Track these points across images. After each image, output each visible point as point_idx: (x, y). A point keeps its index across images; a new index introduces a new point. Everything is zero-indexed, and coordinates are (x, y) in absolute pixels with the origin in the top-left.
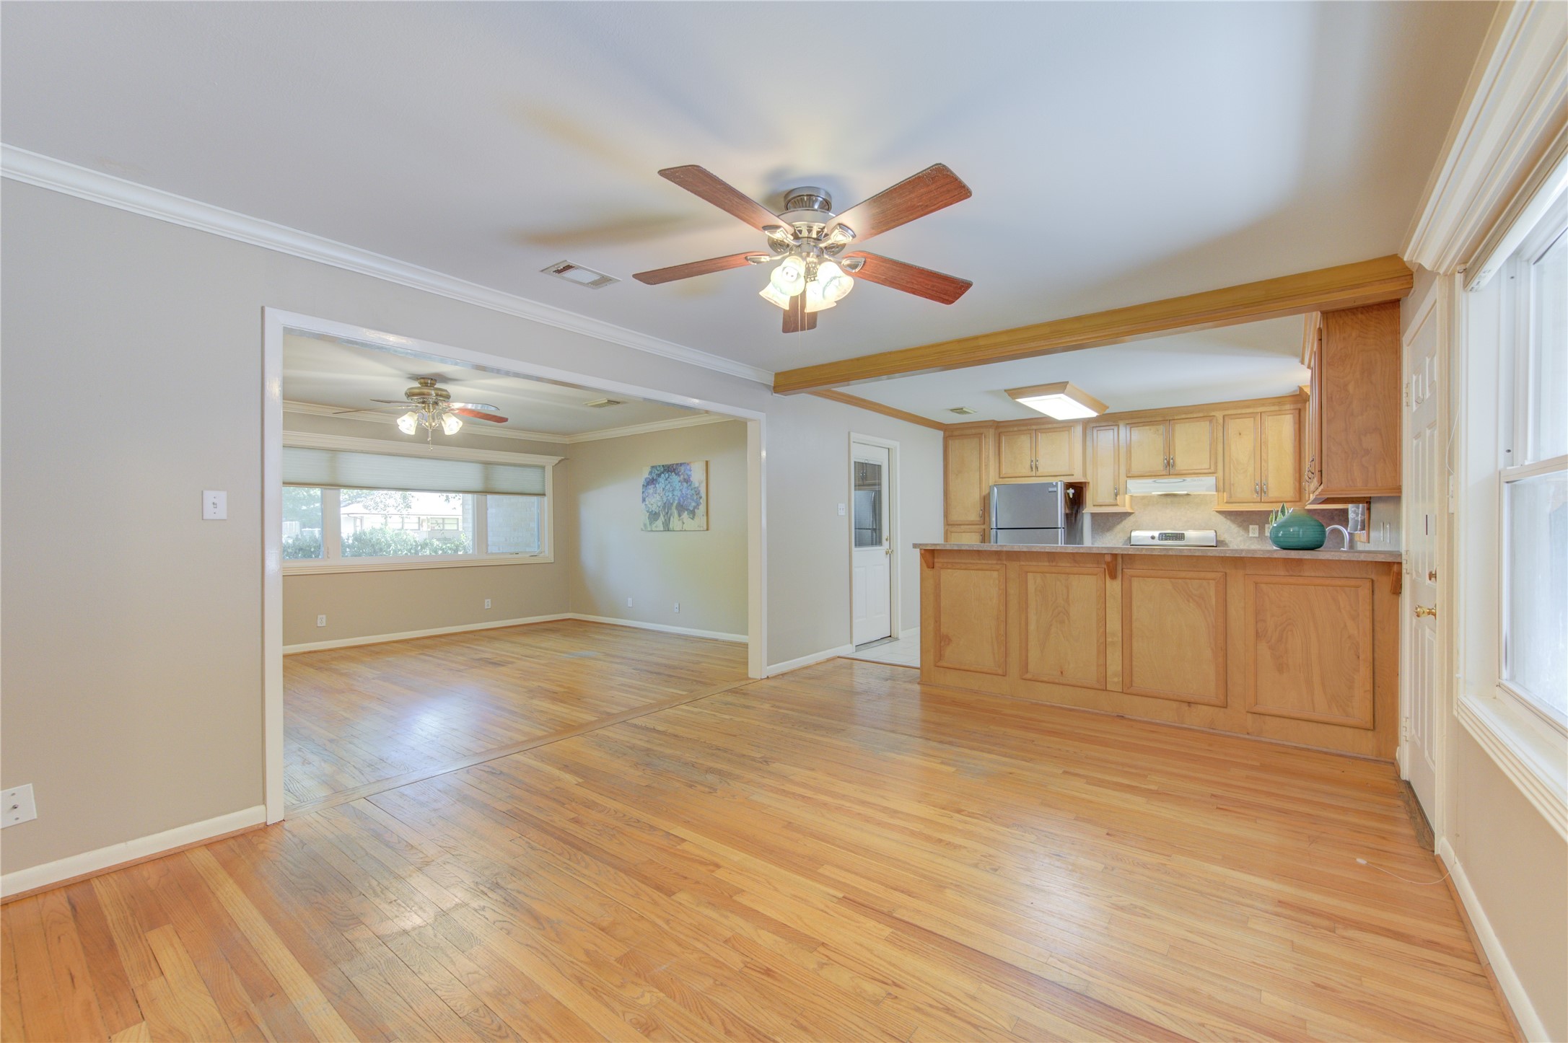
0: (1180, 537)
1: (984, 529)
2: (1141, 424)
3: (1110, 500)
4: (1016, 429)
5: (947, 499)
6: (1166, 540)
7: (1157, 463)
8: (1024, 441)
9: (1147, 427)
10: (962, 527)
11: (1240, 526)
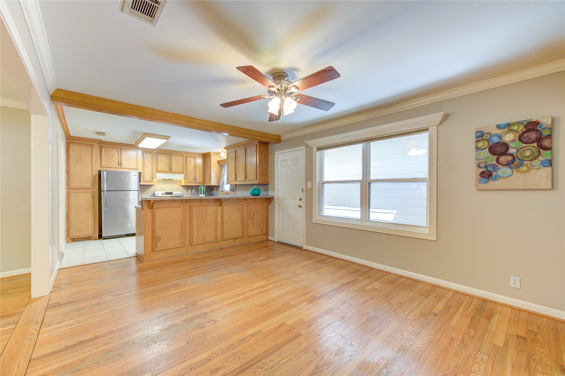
0: (171, 193)
1: (94, 191)
2: (162, 154)
3: (150, 180)
4: (110, 146)
5: (68, 175)
6: (167, 194)
7: (167, 168)
8: (115, 153)
9: (164, 155)
10: (79, 190)
11: (186, 190)
